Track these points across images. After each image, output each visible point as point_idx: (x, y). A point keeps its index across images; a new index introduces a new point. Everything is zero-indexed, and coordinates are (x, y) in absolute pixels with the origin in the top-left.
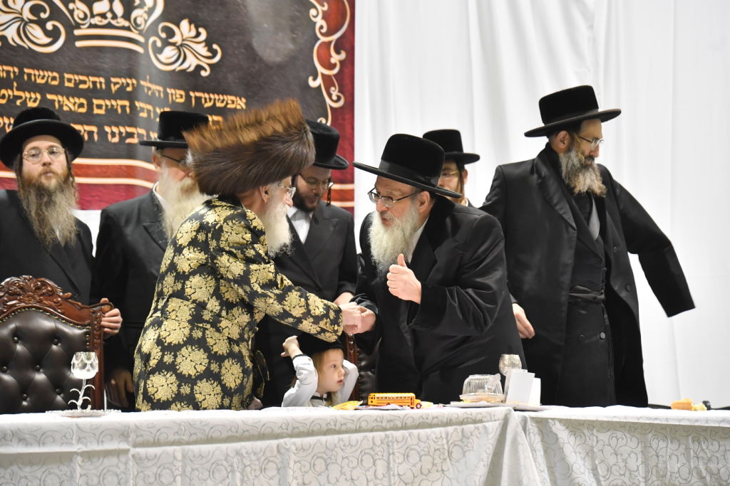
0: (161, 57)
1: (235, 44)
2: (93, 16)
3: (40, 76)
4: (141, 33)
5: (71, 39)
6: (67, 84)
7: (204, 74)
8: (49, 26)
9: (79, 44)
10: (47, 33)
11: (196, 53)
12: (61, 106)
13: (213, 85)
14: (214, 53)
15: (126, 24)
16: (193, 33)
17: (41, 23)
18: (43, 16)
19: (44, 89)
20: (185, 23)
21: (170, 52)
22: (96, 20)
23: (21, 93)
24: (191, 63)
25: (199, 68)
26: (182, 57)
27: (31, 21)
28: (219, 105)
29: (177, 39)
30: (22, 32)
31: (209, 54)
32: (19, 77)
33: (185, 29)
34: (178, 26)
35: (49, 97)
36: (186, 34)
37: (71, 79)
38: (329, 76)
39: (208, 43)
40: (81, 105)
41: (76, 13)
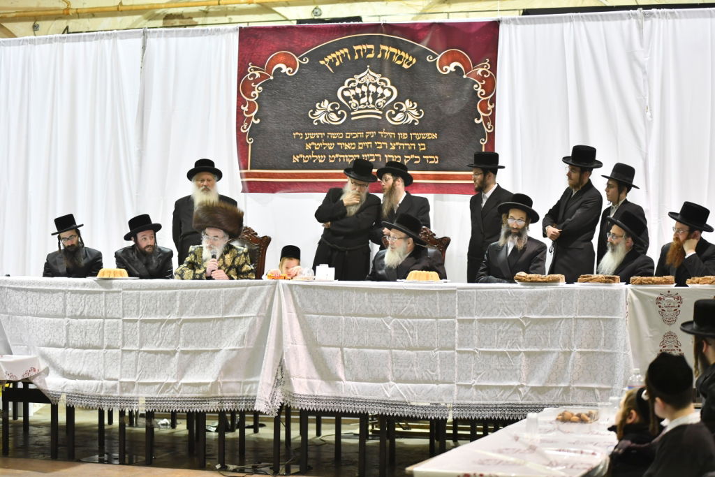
0: (395, 119)
1: (430, 108)
2: (360, 105)
3: (334, 135)
4: (380, 110)
5: (349, 116)
6: (347, 137)
7: (416, 124)
8: (339, 113)
9: (353, 119)
10: (338, 116)
11: (412, 115)
12: (344, 148)
13: (421, 129)
14: (420, 113)
15: (373, 106)
16: (411, 105)
17: (335, 112)
18: (336, 108)
19: (336, 141)
20: (407, 101)
21: (400, 116)
22: (362, 107)
23: (326, 144)
24: (410, 119)
25: (414, 121)
26: (406, 117)
27: (331, 112)
28: (423, 138)
29: (404, 109)
30: (327, 117)
31: (418, 114)
32: (325, 137)
33: (408, 104)
34: (404, 103)
35: (338, 144)
36: (408, 106)
37: (348, 135)
38: (487, 117)
39: (418, 109)
40: (353, 146)
41: (352, 105)
